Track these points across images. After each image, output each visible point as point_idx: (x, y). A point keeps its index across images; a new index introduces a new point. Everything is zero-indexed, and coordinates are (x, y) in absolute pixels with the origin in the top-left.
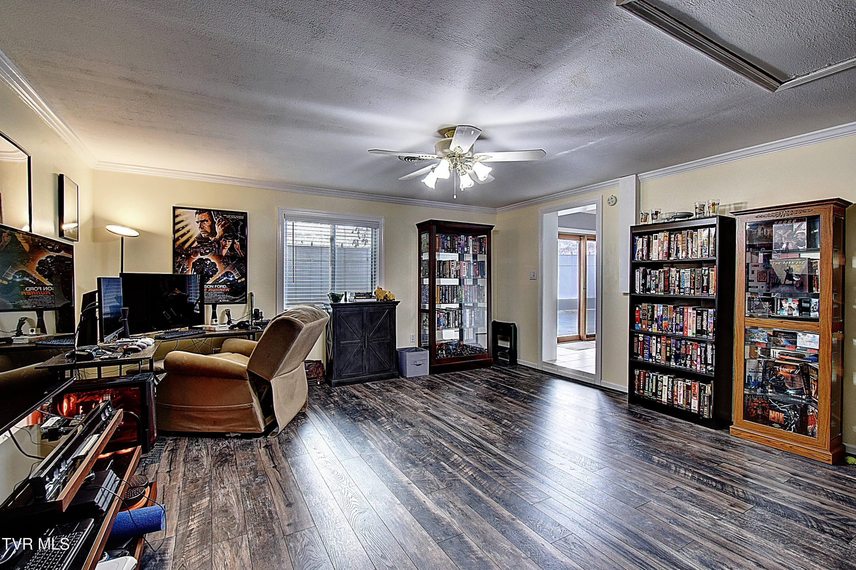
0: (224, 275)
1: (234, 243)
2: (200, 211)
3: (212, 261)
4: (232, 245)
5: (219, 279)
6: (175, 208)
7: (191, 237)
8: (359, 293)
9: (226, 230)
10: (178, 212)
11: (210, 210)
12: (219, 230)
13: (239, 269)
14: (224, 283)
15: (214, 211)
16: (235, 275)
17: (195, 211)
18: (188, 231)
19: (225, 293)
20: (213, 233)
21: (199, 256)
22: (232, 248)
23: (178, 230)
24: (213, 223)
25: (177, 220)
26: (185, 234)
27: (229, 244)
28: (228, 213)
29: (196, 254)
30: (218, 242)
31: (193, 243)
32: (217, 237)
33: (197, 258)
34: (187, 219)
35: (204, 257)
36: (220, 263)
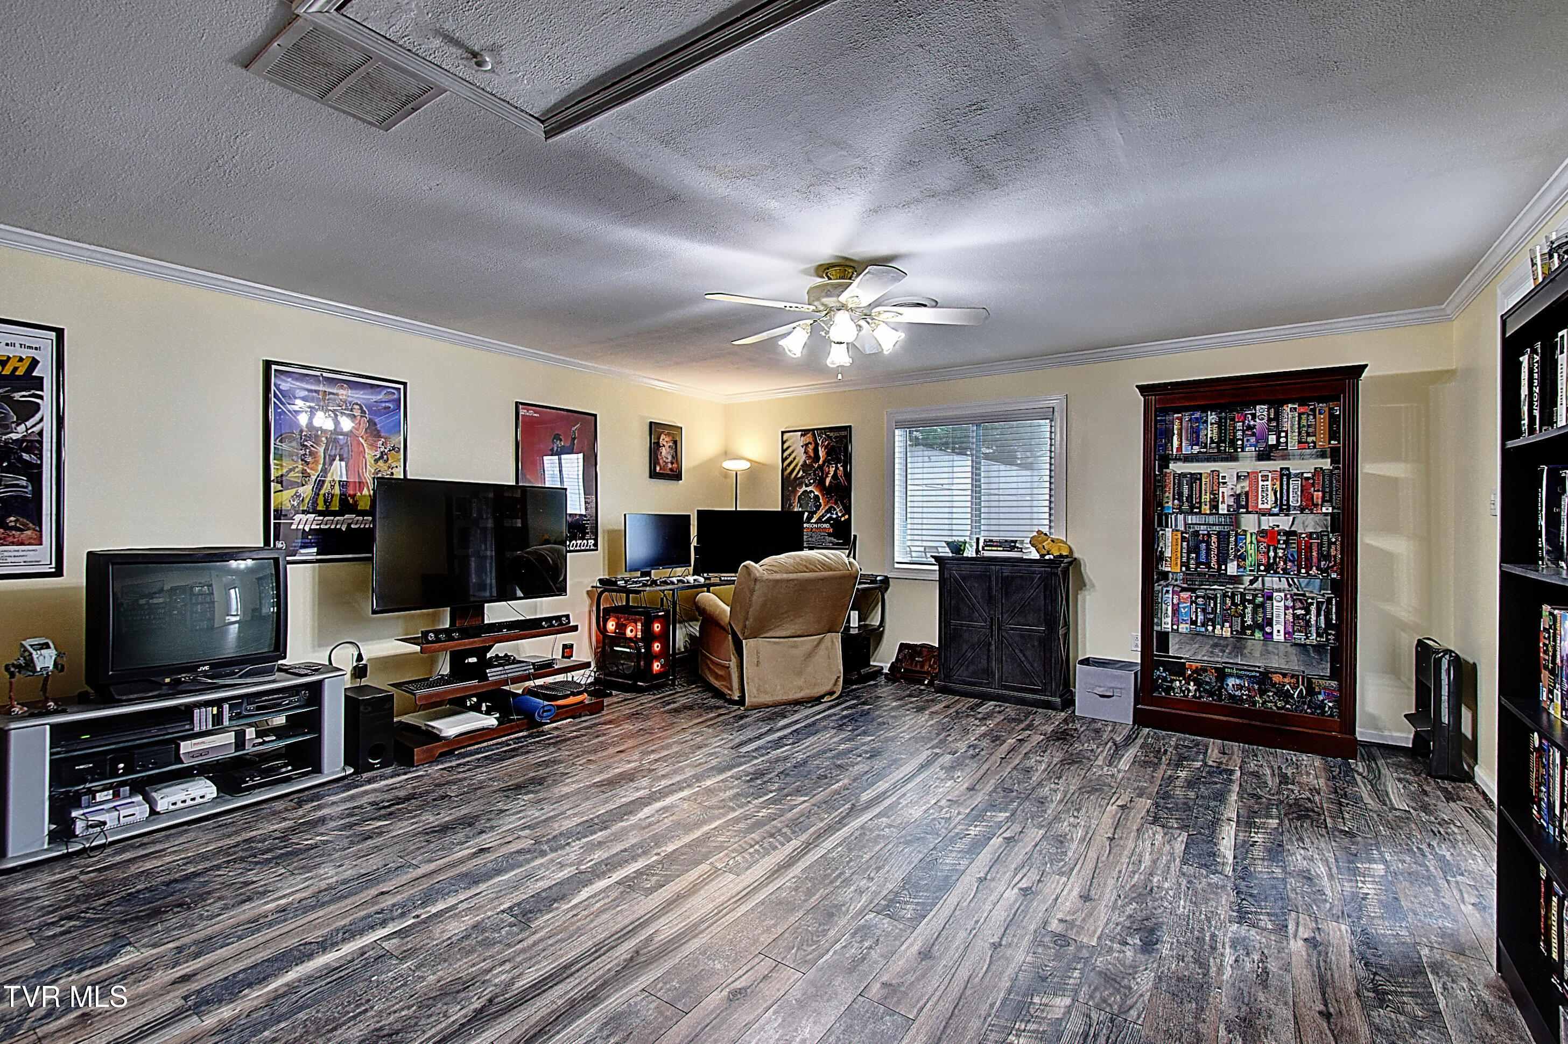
0: (827, 512)
1: (837, 468)
2: (805, 432)
3: (816, 493)
4: (835, 472)
5: (823, 516)
6: (783, 433)
7: (796, 465)
8: (991, 541)
9: (830, 451)
10: (786, 436)
11: (813, 430)
12: (822, 452)
13: (843, 504)
14: (827, 521)
15: (817, 429)
16: (838, 512)
17: (800, 433)
18: (794, 459)
19: (830, 535)
20: (817, 457)
21: (804, 488)
22: (835, 476)
23: (786, 458)
24: (817, 445)
25: (785, 446)
26: (791, 462)
27: (832, 470)
28: (832, 429)
29: (800, 485)
30: (821, 467)
31: (798, 472)
32: (821, 462)
33: (802, 490)
34: (793, 443)
35: (809, 489)
36: (823, 495)
